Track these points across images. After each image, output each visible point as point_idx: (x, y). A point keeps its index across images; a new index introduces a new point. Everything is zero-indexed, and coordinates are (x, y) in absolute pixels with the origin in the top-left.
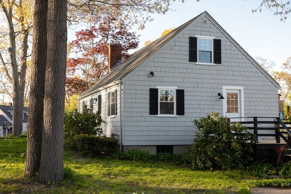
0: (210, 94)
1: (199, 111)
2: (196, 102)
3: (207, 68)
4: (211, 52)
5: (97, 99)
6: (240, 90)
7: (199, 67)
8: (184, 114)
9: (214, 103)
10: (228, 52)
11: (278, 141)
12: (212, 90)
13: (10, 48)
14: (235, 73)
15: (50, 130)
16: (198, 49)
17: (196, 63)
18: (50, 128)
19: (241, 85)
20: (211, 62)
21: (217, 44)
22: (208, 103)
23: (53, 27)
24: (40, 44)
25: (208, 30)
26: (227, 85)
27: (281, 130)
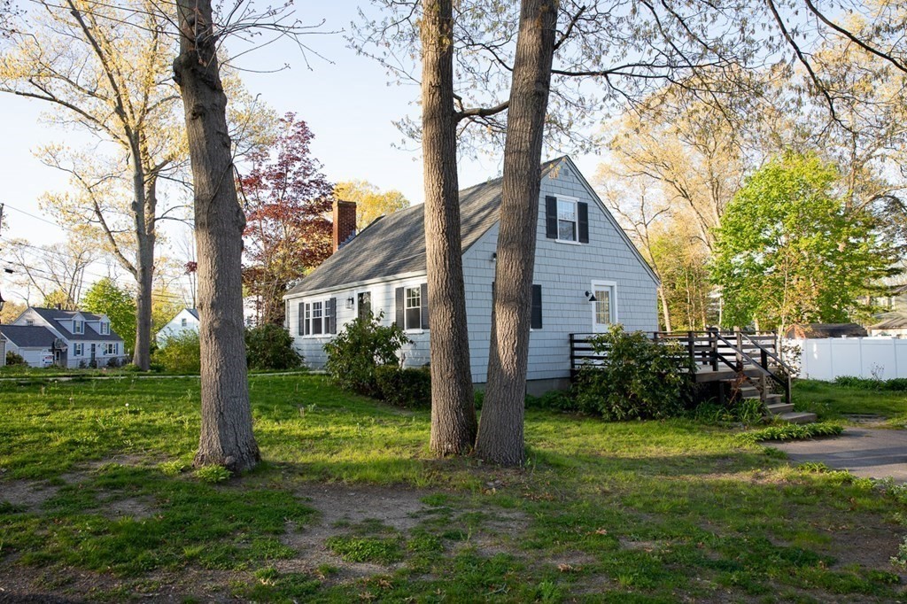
0: (575, 293)
1: (560, 321)
2: (557, 307)
3: (570, 248)
4: (574, 223)
5: (353, 300)
6: (612, 287)
7: (559, 247)
8: (541, 327)
9: (581, 307)
10: (597, 224)
11: (715, 368)
12: (578, 286)
14: (606, 259)
16: (558, 218)
17: (557, 240)
19: (614, 279)
20: (574, 239)
21: (583, 208)
22: (574, 307)
25: (570, 185)
26: (597, 278)
27: (720, 350)
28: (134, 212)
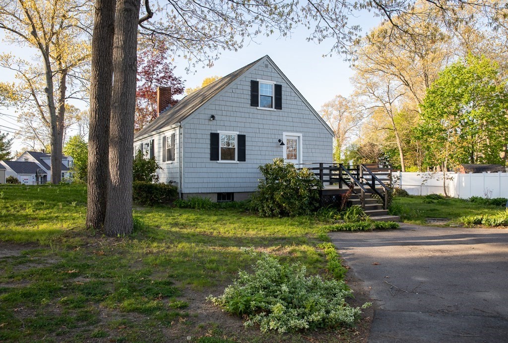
0: (271, 140)
1: (260, 157)
2: (257, 148)
3: (269, 113)
4: (272, 97)
5: (148, 144)
6: (299, 137)
7: (260, 112)
8: (245, 161)
9: (275, 149)
10: (289, 98)
11: (340, 187)
12: (273, 136)
13: (46, 89)
14: (295, 120)
15: (117, 175)
16: (260, 94)
17: (258, 108)
18: (117, 173)
19: (300, 132)
20: (272, 107)
21: (278, 88)
22: (269, 149)
23: (122, 54)
24: (100, 76)
25: (269, 74)
26: (288, 131)
27: (344, 177)
28: (46, 94)
